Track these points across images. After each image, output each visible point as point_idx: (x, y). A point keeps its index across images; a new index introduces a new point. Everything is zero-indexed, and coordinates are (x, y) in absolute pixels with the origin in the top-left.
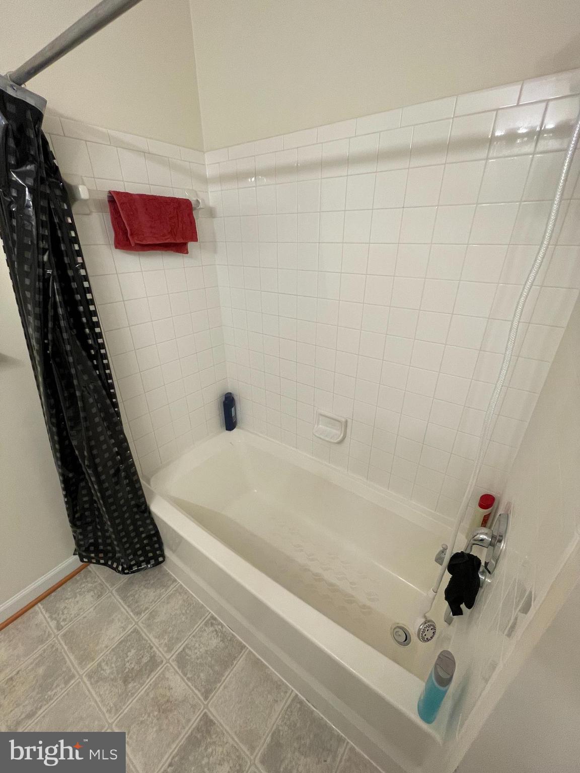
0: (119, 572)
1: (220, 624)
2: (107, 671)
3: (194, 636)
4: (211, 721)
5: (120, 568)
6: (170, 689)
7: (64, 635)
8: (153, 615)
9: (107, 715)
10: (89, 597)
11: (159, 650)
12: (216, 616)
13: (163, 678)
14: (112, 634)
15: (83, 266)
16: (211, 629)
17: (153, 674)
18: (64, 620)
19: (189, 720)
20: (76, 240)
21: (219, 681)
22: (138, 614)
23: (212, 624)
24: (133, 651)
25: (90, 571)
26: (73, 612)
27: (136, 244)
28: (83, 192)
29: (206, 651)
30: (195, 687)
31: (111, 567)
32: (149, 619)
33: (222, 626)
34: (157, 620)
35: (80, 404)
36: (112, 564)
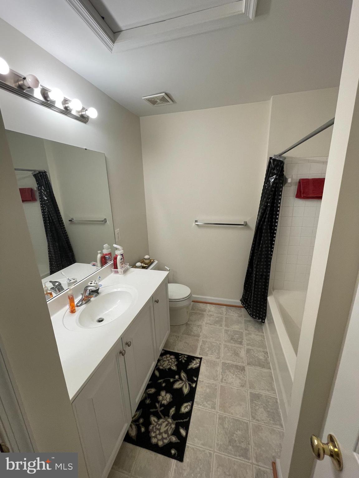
0: (249, 314)
1: (268, 356)
2: (229, 333)
3: (257, 350)
4: (245, 369)
5: (250, 313)
6: (240, 352)
7: (226, 317)
8: (249, 334)
9: (223, 340)
10: (237, 315)
11: (245, 342)
12: (268, 353)
13: (241, 348)
14: (236, 327)
15: (280, 203)
16: (264, 354)
17: (238, 345)
18: (228, 314)
19: (239, 362)
20: (281, 195)
21: (254, 366)
22: (246, 330)
23: (265, 353)
24: (238, 336)
25: (241, 309)
26: (231, 315)
27: (304, 197)
28: (289, 181)
29: (257, 357)
30: (247, 359)
31: (247, 311)
32: (248, 333)
33: (268, 357)
34: (250, 336)
35: (261, 246)
36: (248, 310)
